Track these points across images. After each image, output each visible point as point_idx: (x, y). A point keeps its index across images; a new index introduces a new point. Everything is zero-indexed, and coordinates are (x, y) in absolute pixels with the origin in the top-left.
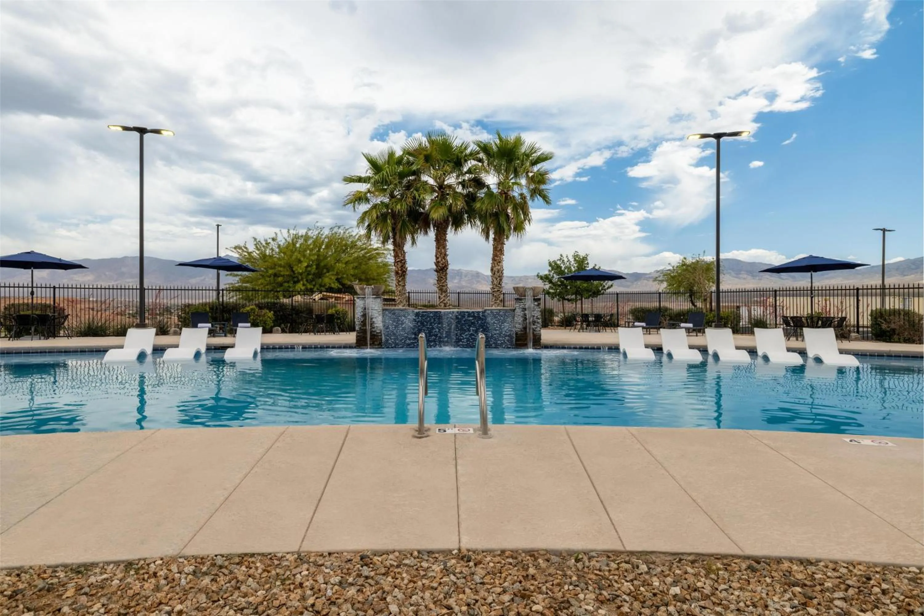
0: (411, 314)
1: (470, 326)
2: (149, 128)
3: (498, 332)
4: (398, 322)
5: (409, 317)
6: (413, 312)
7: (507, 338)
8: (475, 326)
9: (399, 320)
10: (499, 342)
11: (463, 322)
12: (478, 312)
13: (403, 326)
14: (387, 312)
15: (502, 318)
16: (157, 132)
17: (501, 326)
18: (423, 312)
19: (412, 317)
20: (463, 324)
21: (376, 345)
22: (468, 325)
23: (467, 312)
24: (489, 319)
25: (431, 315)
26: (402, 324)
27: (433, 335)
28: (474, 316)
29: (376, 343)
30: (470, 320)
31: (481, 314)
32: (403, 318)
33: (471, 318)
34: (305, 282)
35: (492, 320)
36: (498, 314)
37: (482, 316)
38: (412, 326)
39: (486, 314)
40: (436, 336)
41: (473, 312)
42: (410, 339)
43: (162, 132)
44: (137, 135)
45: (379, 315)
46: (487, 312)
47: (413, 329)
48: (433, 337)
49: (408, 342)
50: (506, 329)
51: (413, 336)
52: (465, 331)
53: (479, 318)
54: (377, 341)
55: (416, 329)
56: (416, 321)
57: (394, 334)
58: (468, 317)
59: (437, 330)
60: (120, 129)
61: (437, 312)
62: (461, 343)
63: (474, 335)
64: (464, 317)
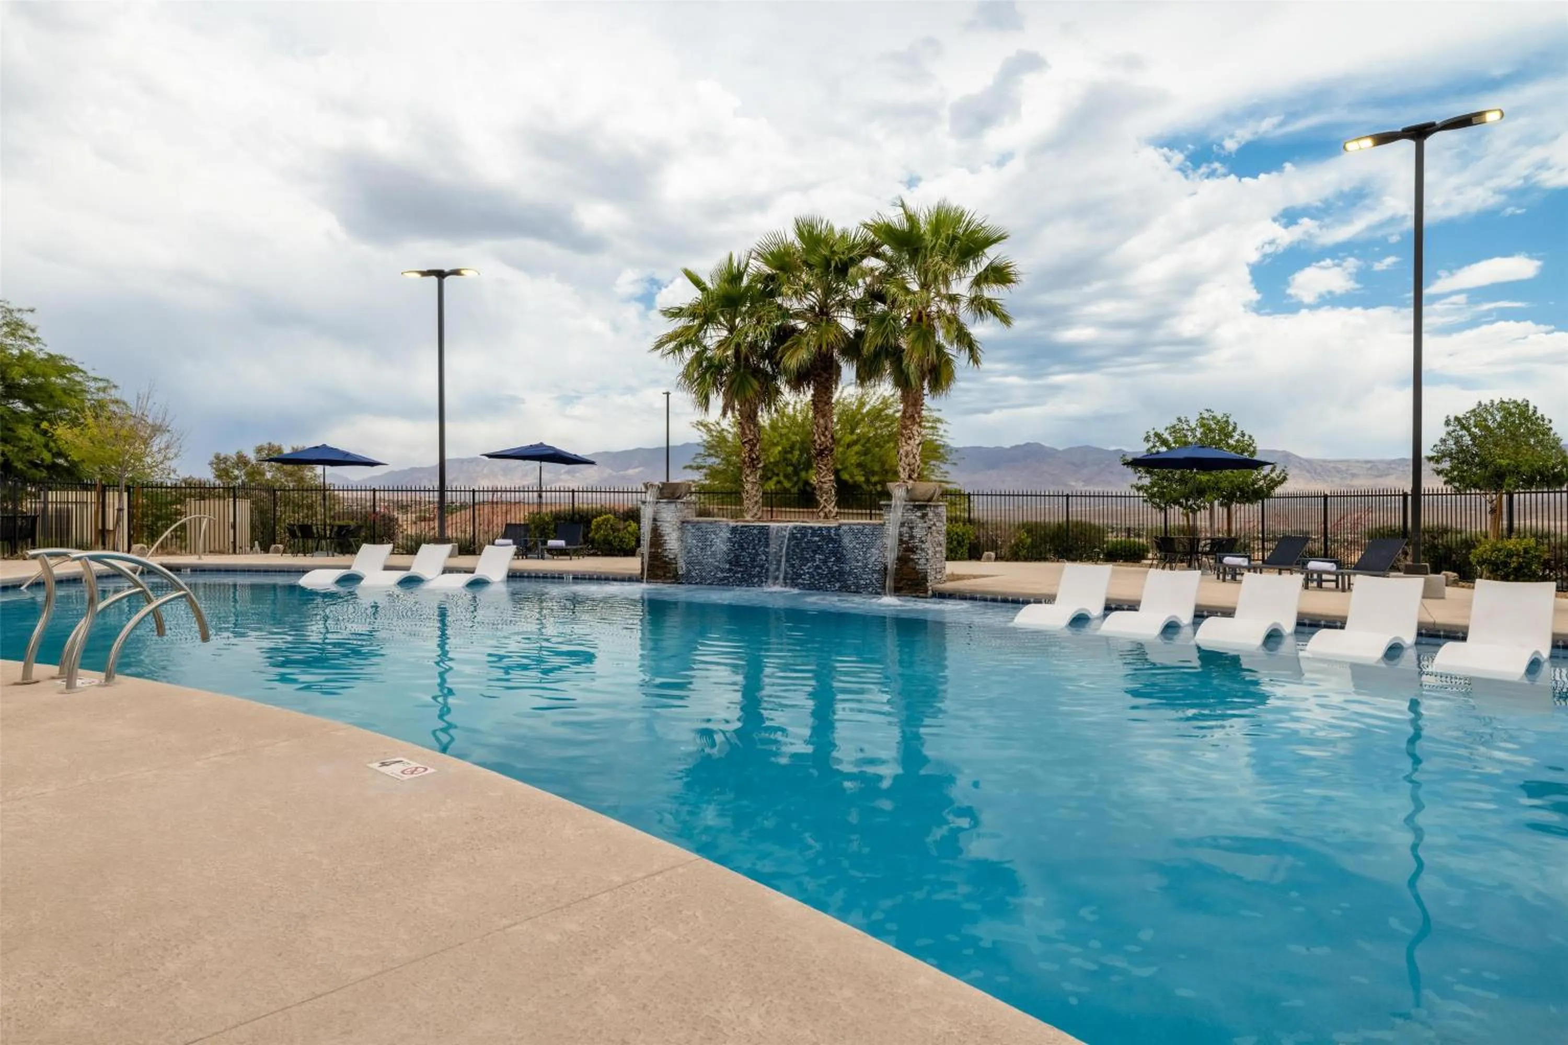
0: (725, 530)
1: (815, 552)
2: (447, 270)
3: (860, 564)
4: (705, 542)
5: (721, 534)
6: (728, 525)
7: (875, 576)
8: (823, 553)
9: (706, 539)
10: (862, 582)
11: (804, 545)
12: (829, 529)
13: (713, 549)
14: (689, 527)
15: (868, 540)
16: (456, 272)
17: (865, 553)
18: (742, 527)
19: (725, 534)
20: (803, 550)
21: (669, 578)
22: (813, 551)
23: (811, 528)
24: (846, 541)
25: (755, 531)
26: (711, 546)
27: (757, 566)
28: (821, 535)
29: (668, 575)
30: (815, 541)
31: (833, 532)
32: (713, 536)
33: (817, 539)
34: (782, 478)
35: (851, 542)
36: (861, 532)
37: (835, 535)
38: (725, 549)
39: (841, 531)
40: (762, 567)
41: (820, 528)
42: (722, 571)
43: (463, 272)
44: (434, 279)
45: (673, 530)
46: (844, 528)
47: (728, 555)
48: (757, 569)
49: (720, 575)
50: (873, 559)
51: (727, 566)
52: (808, 561)
53: (832, 540)
54: (669, 572)
55: (732, 555)
56: (731, 542)
57: (700, 563)
58: (813, 535)
59: (764, 558)
60: (418, 276)
61: (763, 527)
62: (800, 581)
63: (821, 568)
64: (804, 535)
